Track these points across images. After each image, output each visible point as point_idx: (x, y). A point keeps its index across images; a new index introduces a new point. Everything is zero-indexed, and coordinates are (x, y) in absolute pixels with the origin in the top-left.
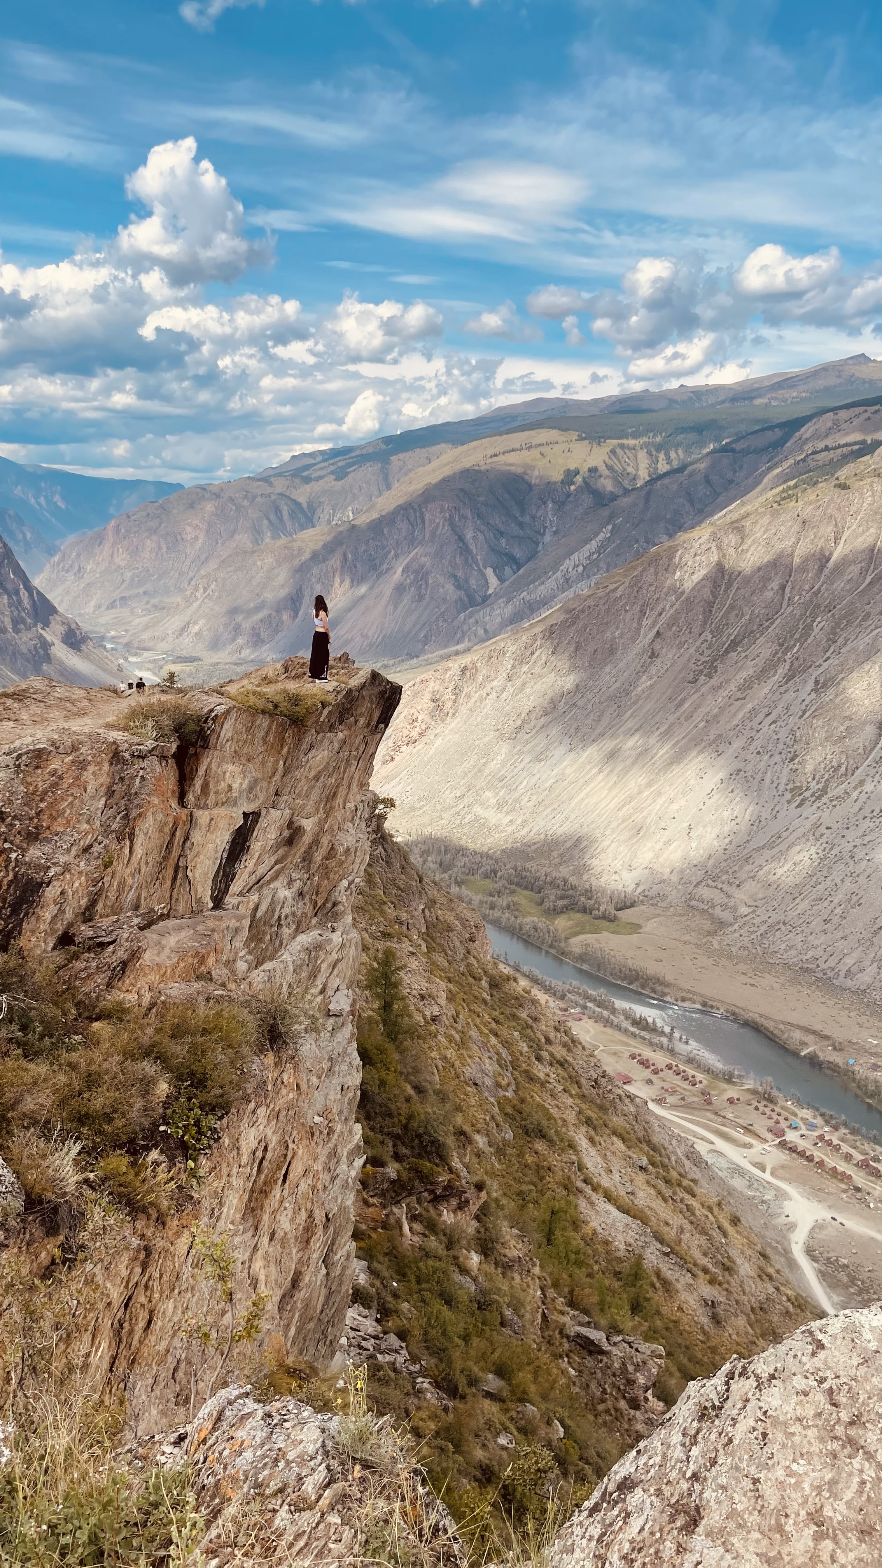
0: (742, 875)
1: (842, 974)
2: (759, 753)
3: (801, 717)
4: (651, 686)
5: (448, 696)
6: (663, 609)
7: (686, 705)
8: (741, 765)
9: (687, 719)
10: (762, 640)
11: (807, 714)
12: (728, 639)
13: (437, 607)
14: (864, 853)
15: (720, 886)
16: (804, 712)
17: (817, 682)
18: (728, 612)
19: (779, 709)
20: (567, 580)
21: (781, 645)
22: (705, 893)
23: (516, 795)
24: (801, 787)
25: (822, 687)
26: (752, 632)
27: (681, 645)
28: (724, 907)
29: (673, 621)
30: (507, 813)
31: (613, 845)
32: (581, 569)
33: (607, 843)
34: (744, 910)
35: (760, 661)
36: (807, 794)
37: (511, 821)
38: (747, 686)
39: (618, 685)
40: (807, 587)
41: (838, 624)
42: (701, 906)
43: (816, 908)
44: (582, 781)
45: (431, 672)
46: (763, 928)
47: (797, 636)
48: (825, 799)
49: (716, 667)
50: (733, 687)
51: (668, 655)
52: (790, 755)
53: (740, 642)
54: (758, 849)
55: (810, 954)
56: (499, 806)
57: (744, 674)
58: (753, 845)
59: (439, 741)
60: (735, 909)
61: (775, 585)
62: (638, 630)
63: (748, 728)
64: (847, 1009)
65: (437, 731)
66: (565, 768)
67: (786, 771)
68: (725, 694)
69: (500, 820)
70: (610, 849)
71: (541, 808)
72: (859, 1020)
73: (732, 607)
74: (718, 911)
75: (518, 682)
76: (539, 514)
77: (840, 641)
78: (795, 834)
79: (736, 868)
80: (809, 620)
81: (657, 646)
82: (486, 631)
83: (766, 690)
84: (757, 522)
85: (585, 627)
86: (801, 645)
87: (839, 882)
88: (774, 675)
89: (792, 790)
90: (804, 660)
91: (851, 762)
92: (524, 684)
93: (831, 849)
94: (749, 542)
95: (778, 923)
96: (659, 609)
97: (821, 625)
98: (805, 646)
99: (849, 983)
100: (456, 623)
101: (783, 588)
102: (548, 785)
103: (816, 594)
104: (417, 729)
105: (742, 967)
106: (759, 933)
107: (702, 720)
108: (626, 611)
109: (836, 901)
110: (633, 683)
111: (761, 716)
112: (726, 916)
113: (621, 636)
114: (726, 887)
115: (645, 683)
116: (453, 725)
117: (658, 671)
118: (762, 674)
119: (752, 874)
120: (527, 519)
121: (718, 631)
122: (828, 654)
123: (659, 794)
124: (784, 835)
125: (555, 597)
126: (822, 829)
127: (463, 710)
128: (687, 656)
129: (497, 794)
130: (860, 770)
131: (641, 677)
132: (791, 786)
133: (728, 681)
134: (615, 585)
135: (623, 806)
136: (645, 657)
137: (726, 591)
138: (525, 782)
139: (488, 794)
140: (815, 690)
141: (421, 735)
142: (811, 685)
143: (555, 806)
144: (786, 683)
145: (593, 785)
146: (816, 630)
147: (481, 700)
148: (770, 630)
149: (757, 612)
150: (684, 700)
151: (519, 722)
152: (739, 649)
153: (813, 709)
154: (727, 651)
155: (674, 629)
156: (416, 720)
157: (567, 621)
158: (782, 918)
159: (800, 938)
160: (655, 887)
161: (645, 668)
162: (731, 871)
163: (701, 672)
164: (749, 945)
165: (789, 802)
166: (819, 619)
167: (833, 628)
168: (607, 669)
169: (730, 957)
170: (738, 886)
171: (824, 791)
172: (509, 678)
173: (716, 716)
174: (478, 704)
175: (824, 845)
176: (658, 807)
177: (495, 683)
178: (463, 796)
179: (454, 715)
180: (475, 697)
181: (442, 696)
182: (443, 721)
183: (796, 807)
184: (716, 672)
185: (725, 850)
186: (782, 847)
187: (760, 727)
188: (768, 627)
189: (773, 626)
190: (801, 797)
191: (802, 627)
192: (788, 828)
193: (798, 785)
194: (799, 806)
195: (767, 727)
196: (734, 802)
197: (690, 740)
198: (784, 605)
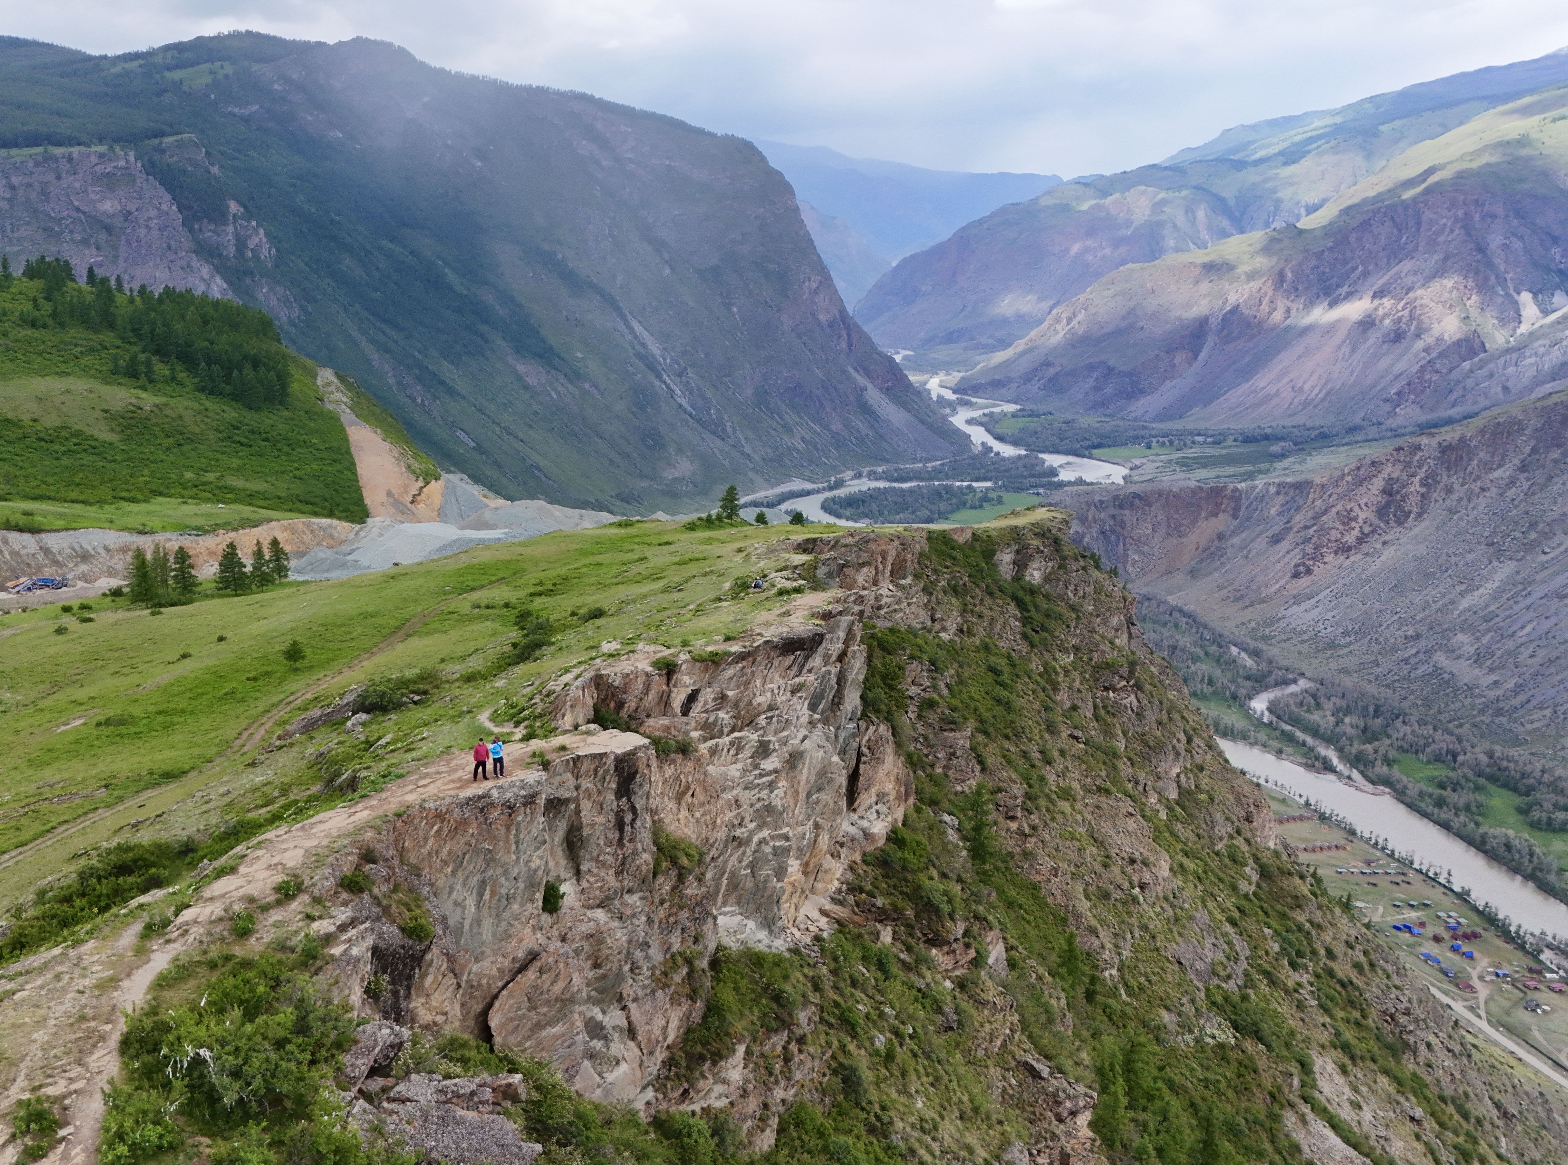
5: (1415, 486)
23: (1510, 644)
30: (1492, 670)
37: (1496, 682)
56: (1478, 659)
59: (1388, 554)
65: (1387, 538)
69: (1477, 678)
71: (1553, 670)
100: (1453, 376)
104: (1356, 532)
116: (1416, 531)
127: (1437, 509)
129: (1478, 639)
139: (1462, 638)
141: (1360, 540)
147: (1470, 496)
156: (1355, 519)
172: (1524, 467)
174: (1464, 502)
177: (1499, 473)
178: (1418, 636)
179: (1420, 515)
180: (1460, 491)
181: (1404, 487)
182: (1400, 523)
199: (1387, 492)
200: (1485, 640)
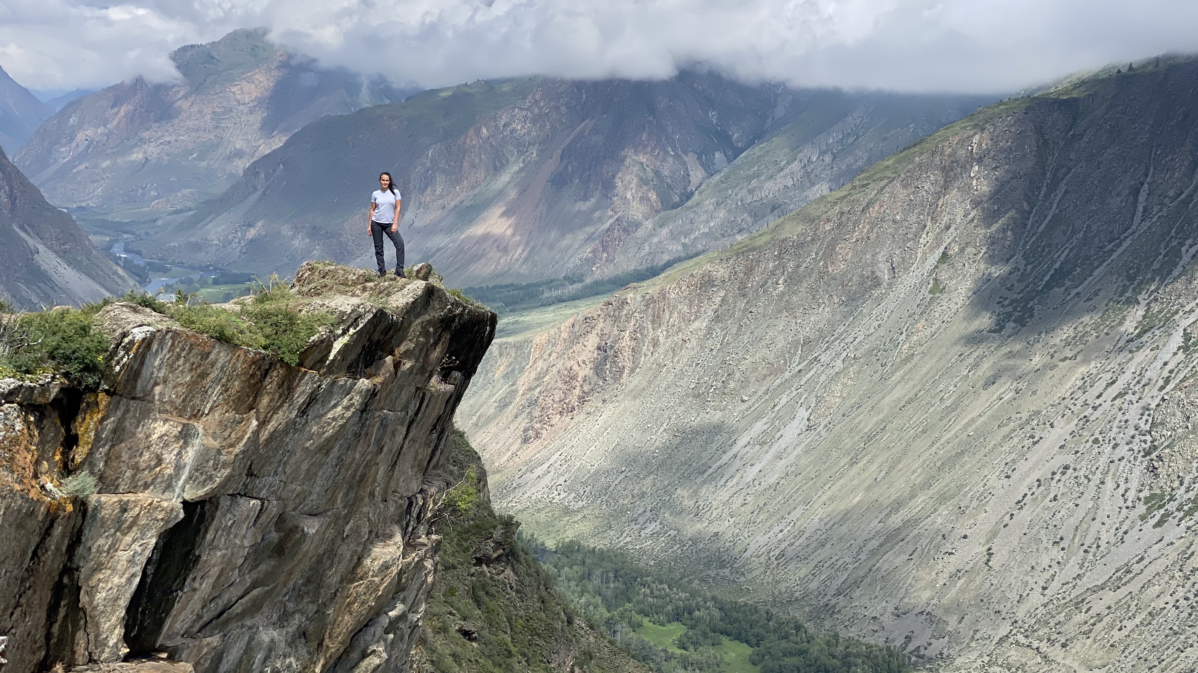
0: (1070, 629)
2: (1096, 441)
3: (1162, 388)
5: (626, 342)
8: (1069, 459)
11: (1172, 384)
12: (1049, 268)
15: (1035, 644)
16: (1167, 381)
17: (1186, 336)
18: (1050, 227)
19: (1128, 376)
20: (808, 174)
22: (1013, 655)
24: (1162, 497)
26: (1087, 257)
36: (1172, 506)
39: (882, 332)
40: (1171, 193)
47: (1156, 265)
49: (1032, 309)
50: (1057, 340)
51: (960, 289)
52: (1146, 446)
53: (1069, 272)
54: (1095, 590)
56: (699, 512)
58: (1087, 582)
59: (609, 411)
61: (1123, 187)
62: (914, 249)
63: (1080, 403)
65: (606, 395)
67: (1137, 472)
68: (1044, 350)
69: (698, 531)
71: (762, 517)
73: (1057, 220)
78: (1152, 566)
79: (1061, 617)
80: (1174, 243)
81: (944, 276)
86: (1163, 279)
89: (1147, 500)
90: (1167, 303)
98: (1169, 280)
110: (905, 330)
111: (1099, 386)
114: (1044, 646)
115: (923, 330)
116: (631, 386)
117: (944, 313)
118: (1102, 323)
119: (1085, 628)
121: (1035, 256)
124: (1136, 568)
127: (648, 363)
129: (696, 492)
131: (917, 321)
132: (1146, 493)
133: (1049, 331)
135: (887, 517)
136: (925, 291)
137: (1047, 195)
139: (683, 492)
140: (1184, 348)
141: (582, 400)
142: (1177, 339)
144: (1139, 336)
146: (1186, 258)
147: (675, 349)
148: (1115, 256)
149: (1094, 227)
150: (981, 358)
151: (731, 384)
152: (1068, 283)
153: (1181, 376)
154: (1049, 286)
155: (968, 250)
156: (575, 377)
157: (806, 234)
160: (934, 643)
161: (923, 308)
162: (1052, 624)
163: (1009, 315)
165: (1143, 518)
166: (1189, 241)
168: (867, 308)
170: (1064, 646)
172: (717, 318)
174: (670, 355)
176: (941, 520)
177: (696, 325)
179: (632, 370)
180: (665, 344)
181: (616, 342)
182: (616, 380)
183: (1155, 527)
184: (1032, 316)
185: (1044, 588)
186: (1134, 587)
187: (1098, 402)
188: (1112, 251)
189: (1120, 250)
190: (1162, 511)
191: (1164, 252)
192: (1142, 559)
193: (1158, 492)
194: (1159, 524)
195: (1109, 402)
196: (1058, 516)
197: (994, 417)
198: (1137, 219)
199: (602, 348)
200: (703, 492)
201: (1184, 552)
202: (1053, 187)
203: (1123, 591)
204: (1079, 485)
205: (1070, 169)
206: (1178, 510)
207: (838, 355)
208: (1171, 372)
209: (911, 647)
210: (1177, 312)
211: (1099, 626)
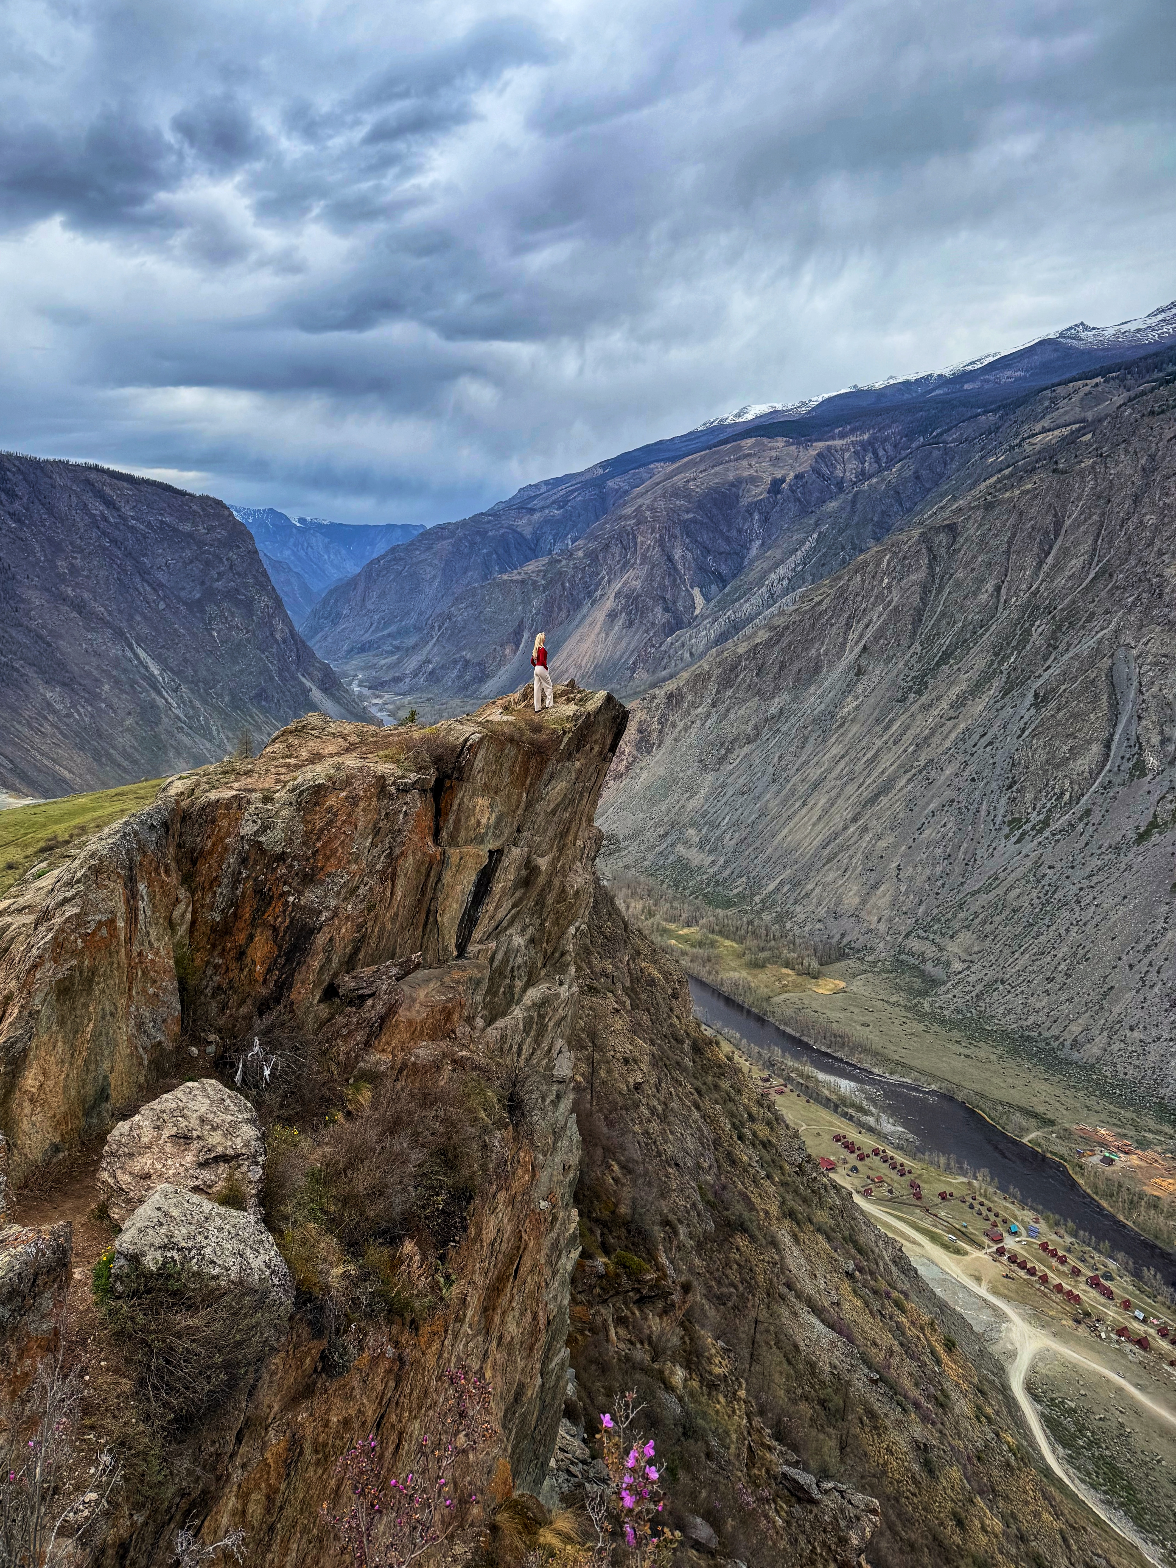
0: (956, 924)
1: (1068, 1043)
2: (973, 780)
3: (1019, 736)
4: (858, 706)
6: (871, 621)
7: (895, 728)
8: (954, 795)
9: (895, 743)
10: (976, 649)
11: (1027, 733)
12: (938, 651)
13: (647, 632)
14: (1091, 896)
15: (931, 937)
16: (1023, 731)
17: (1036, 695)
18: (938, 620)
19: (995, 728)
20: (772, 595)
21: (996, 654)
22: (915, 944)
23: (719, 832)
24: (1020, 819)
25: (1042, 701)
26: (965, 641)
27: (889, 659)
28: (937, 962)
29: (880, 633)
30: (710, 852)
31: (817, 890)
32: (785, 582)
33: (810, 887)
34: (957, 966)
35: (974, 675)
36: (1028, 827)
37: (713, 861)
38: (959, 703)
39: (823, 706)
40: (1024, 587)
41: (1059, 628)
42: (912, 961)
43: (1038, 963)
44: (785, 816)
45: (638, 701)
46: (979, 988)
47: (1014, 643)
48: (1047, 833)
49: (927, 682)
50: (945, 705)
51: (876, 671)
52: (1007, 782)
53: (952, 653)
54: (973, 893)
55: (1032, 1019)
56: (701, 846)
57: (956, 690)
58: (968, 888)
59: (644, 776)
60: (948, 964)
61: (990, 586)
62: (844, 644)
64: (1074, 1087)
65: (643, 764)
66: (768, 801)
67: (1003, 801)
68: (936, 713)
70: (814, 894)
72: (1088, 1103)
73: (943, 614)
74: (929, 967)
75: (722, 708)
76: (745, 527)
77: (1062, 647)
79: (949, 915)
80: (1027, 625)
81: (864, 663)
82: (691, 654)
83: (981, 708)
84: (969, 517)
85: (789, 645)
86: (1019, 653)
87: (1062, 931)
88: (989, 689)
89: (1010, 823)
90: (1022, 671)
91: (1076, 787)
92: (728, 710)
93: (1054, 892)
94: (962, 540)
95: (996, 981)
96: (866, 621)
97: (1040, 630)
98: (1023, 653)
99: (1076, 1056)
100: (663, 648)
101: (998, 589)
102: (750, 821)
103: (1034, 594)
104: (624, 763)
105: (956, 1034)
106: (974, 994)
107: (911, 744)
108: (832, 625)
109: (1060, 955)
110: (838, 704)
111: (976, 737)
112: (938, 972)
113: (826, 653)
114: (937, 938)
115: (851, 704)
116: (658, 757)
117: (865, 689)
118: (976, 689)
119: (966, 923)
120: (734, 533)
121: (928, 642)
122: (1048, 663)
123: (865, 829)
124: (1002, 876)
125: (760, 614)
126: (1044, 869)
127: (669, 740)
128: (895, 672)
129: (700, 831)
130: (1085, 798)
131: (847, 697)
132: (1009, 818)
133: (939, 698)
134: (820, 598)
135: (828, 844)
136: (852, 674)
137: (936, 596)
138: (728, 818)
139: (691, 832)
140: (1035, 705)
141: (628, 768)
142: (1029, 699)
143: (757, 844)
144: (1002, 698)
145: (796, 819)
146: (1035, 636)
147: (686, 728)
148: (985, 637)
149: (970, 617)
150: (892, 722)
151: (723, 752)
152: (952, 661)
153: (1033, 726)
154: (938, 664)
155: (882, 641)
157: (771, 639)
158: (1000, 975)
159: (1020, 1000)
160: (862, 938)
161: (850, 687)
163: (911, 688)
164: (964, 1008)
165: (1007, 837)
166: (1038, 623)
167: (1054, 632)
168: (812, 689)
169: (942, 1022)
170: (952, 937)
171: (1046, 823)
172: (714, 705)
173: (926, 739)
174: (683, 733)
175: (1046, 888)
176: (864, 845)
177: (700, 710)
178: (666, 834)
179: (659, 745)
180: (680, 725)
181: (648, 726)
182: (649, 753)
183: (1015, 843)
184: (926, 688)
185: (937, 894)
186: (1000, 891)
187: (974, 749)
188: (983, 634)
189: (988, 634)
190: (1021, 831)
191: (1019, 633)
192: (1006, 869)
193: (1017, 816)
194: (1018, 841)
195: (982, 750)
196: (947, 838)
197: (899, 767)
198: (1000, 610)
199: (640, 731)
200: (704, 831)
201: (1036, 862)
202: (940, 590)
203: (993, 893)
204: (961, 813)
205: (952, 575)
206: (1032, 829)
207: (793, 725)
208: (1026, 724)
209: (845, 941)
210: (1029, 678)
211: (977, 921)
